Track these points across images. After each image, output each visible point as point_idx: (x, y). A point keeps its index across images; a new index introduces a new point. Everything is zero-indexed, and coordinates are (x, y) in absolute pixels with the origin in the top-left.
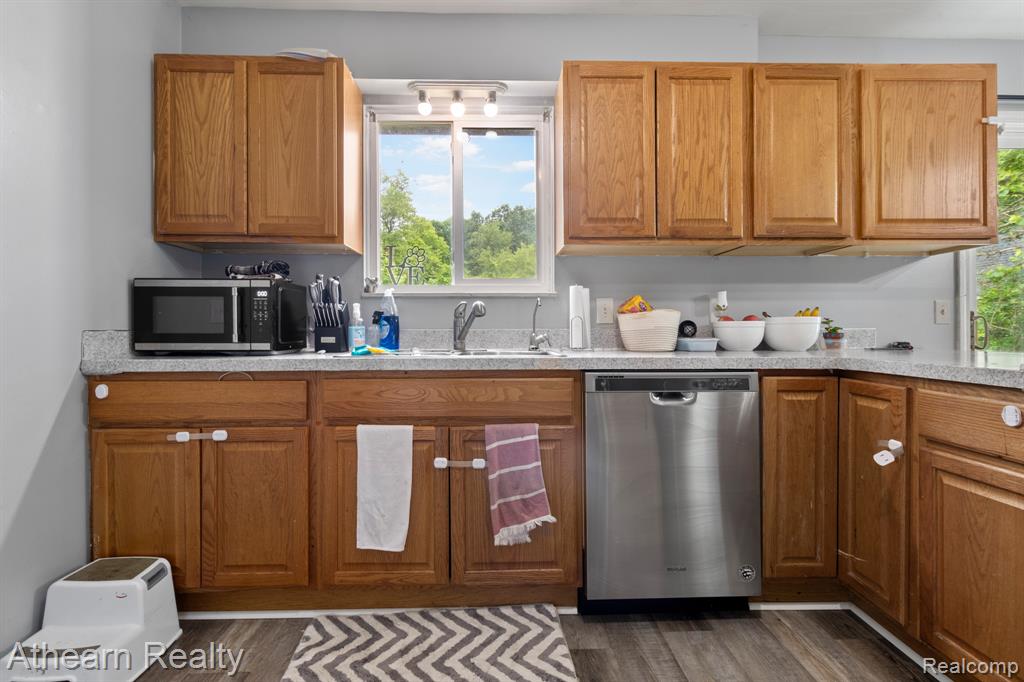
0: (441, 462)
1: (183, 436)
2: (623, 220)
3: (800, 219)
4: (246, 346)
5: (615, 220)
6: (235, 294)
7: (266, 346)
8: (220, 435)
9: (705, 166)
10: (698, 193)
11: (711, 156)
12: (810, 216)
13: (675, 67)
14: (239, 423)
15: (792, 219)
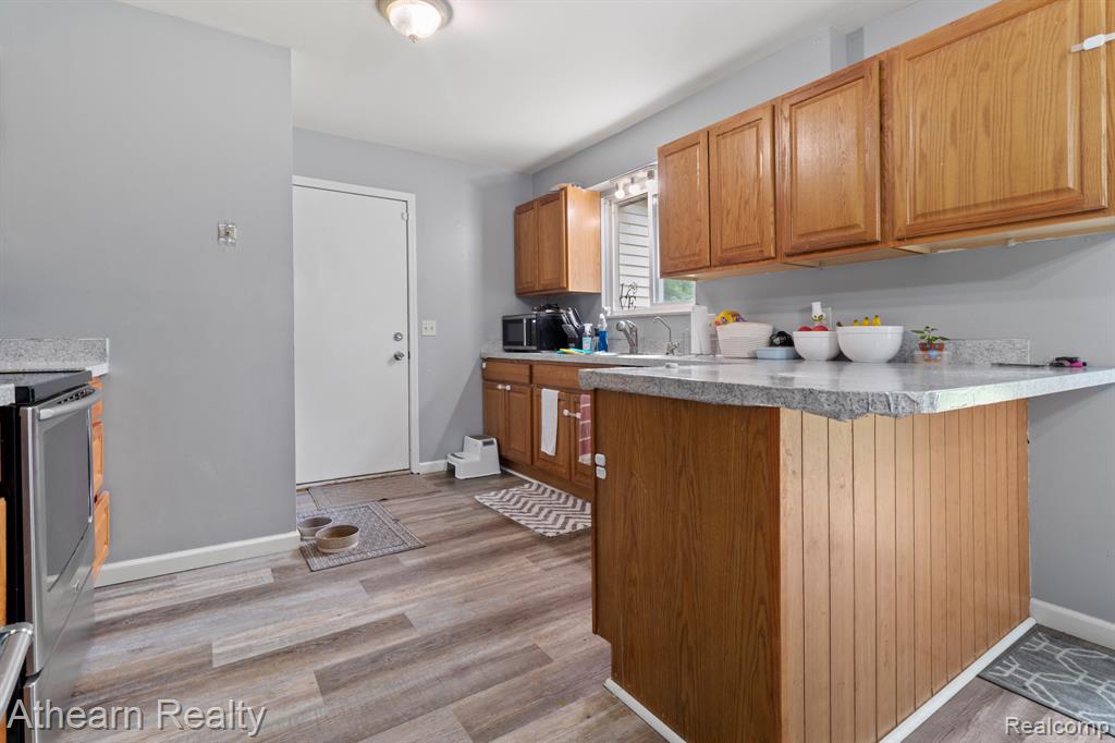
0: (566, 412)
1: (500, 387)
2: (689, 256)
3: (823, 231)
4: (529, 348)
5: (684, 257)
6: (525, 321)
7: (534, 348)
8: (508, 388)
9: (743, 200)
10: (738, 224)
11: (747, 191)
12: (833, 227)
13: (719, 126)
14: (516, 383)
15: (816, 233)
